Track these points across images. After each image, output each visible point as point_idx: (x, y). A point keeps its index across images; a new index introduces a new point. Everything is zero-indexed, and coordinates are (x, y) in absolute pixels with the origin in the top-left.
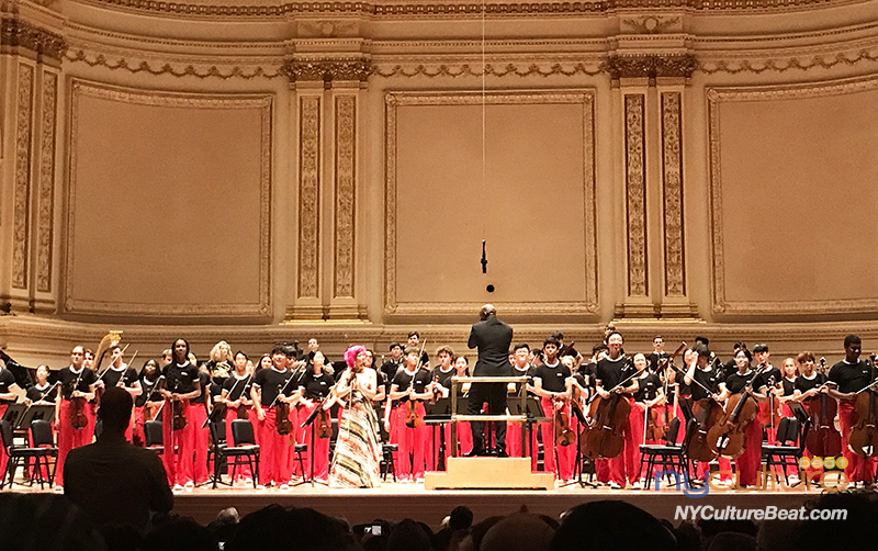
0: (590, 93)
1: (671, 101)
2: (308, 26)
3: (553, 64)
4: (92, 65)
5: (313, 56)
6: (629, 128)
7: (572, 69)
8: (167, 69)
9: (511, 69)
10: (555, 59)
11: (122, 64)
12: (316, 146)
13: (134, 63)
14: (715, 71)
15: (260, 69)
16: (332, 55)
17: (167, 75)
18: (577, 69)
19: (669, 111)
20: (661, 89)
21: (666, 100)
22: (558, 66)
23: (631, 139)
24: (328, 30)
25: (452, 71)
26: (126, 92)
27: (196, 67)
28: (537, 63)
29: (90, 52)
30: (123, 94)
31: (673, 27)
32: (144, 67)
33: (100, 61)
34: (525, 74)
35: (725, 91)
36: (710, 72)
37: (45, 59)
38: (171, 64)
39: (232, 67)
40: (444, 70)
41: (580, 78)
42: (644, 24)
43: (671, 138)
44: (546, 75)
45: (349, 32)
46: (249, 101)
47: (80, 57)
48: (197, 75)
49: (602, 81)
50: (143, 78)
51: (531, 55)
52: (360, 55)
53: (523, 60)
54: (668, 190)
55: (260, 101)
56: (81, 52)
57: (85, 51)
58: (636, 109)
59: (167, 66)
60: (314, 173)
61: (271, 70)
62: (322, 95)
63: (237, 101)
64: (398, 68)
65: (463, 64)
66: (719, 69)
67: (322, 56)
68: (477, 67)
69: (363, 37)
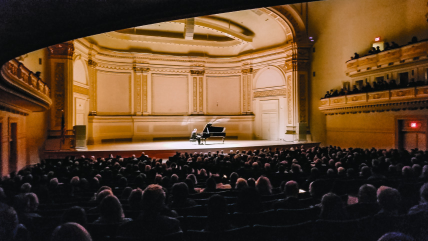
0: (187, 76)
2: (137, 61)
5: (139, 67)
6: (194, 83)
10: (181, 70)
12: (140, 83)
13: (106, 66)
14: (207, 74)
16: (143, 67)
18: (185, 72)
21: (200, 78)
24: (142, 62)
25: (164, 71)
27: (116, 68)
30: (105, 73)
31: (201, 66)
32: (107, 67)
35: (209, 77)
38: (112, 67)
39: (123, 68)
42: (196, 65)
43: (201, 85)
44: (180, 73)
45: (145, 63)
47: (98, 66)
49: (189, 74)
52: (148, 67)
53: (176, 70)
54: (200, 94)
58: (195, 80)
61: (130, 69)
62: (141, 74)
63: (124, 74)
64: (154, 70)
68: (168, 70)
69: (148, 64)
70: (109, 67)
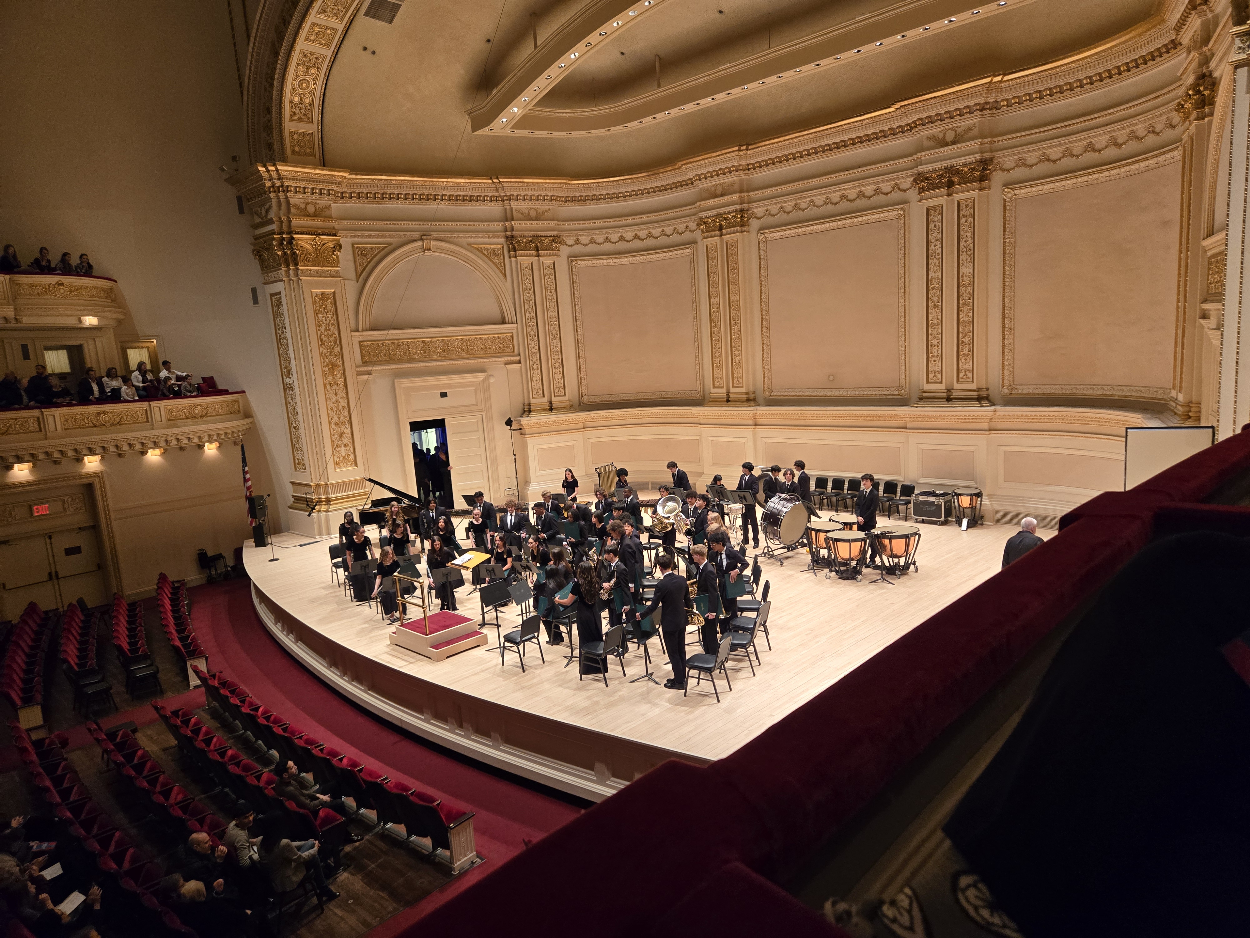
0: (902, 209)
1: (967, 206)
2: (708, 190)
3: (875, 187)
4: (586, 245)
5: (711, 213)
7: (889, 189)
8: (636, 237)
9: (843, 197)
10: (875, 183)
11: (607, 240)
12: (717, 280)
13: (614, 237)
15: (687, 226)
16: (722, 210)
17: (637, 241)
18: (894, 188)
19: (964, 216)
20: (957, 197)
21: (963, 206)
22: (878, 188)
23: (932, 247)
24: (719, 191)
26: (610, 258)
27: (653, 231)
28: (863, 189)
29: (583, 237)
30: (609, 261)
31: (971, 133)
32: (621, 238)
33: (592, 241)
34: (854, 200)
35: (1019, 188)
36: (1008, 170)
37: (541, 252)
38: (638, 233)
40: (796, 207)
41: (897, 195)
42: (944, 136)
43: (966, 241)
44: (869, 197)
45: (732, 189)
46: (682, 251)
47: (577, 242)
48: (653, 237)
50: (622, 246)
51: (857, 183)
52: (738, 207)
53: (851, 188)
54: (962, 289)
55: (687, 250)
56: (577, 239)
57: (579, 238)
59: (636, 235)
60: (717, 299)
61: (693, 226)
62: (718, 241)
63: (676, 252)
64: (767, 210)
65: (808, 200)
66: (1017, 166)
67: (715, 212)
68: (819, 200)
69: (741, 191)
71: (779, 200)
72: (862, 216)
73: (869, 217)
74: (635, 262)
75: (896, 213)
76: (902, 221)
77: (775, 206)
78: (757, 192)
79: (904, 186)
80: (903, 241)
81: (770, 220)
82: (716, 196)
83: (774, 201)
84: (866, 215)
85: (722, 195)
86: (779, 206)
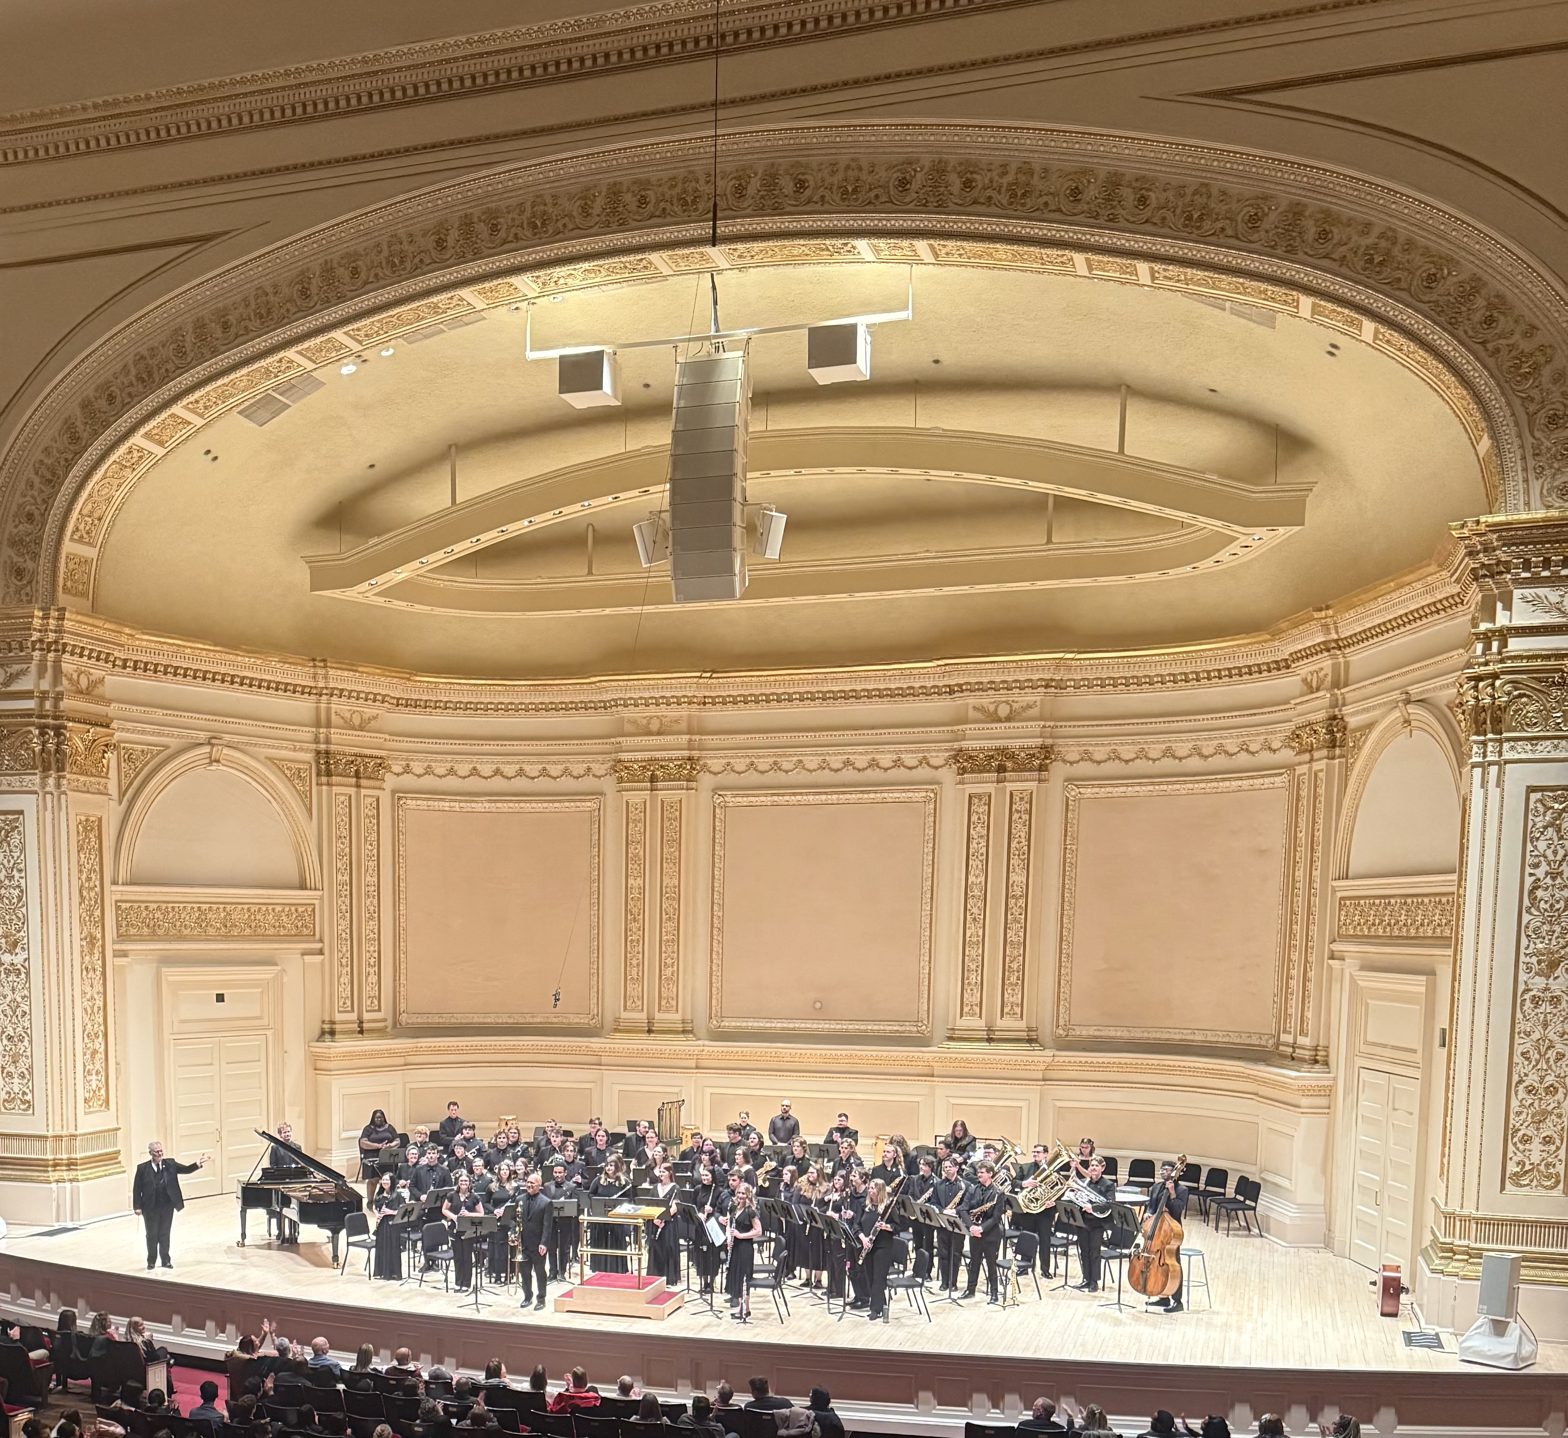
0: (933, 790)
1: (1022, 799)
2: (634, 722)
3: (895, 757)
4: (419, 776)
5: (639, 756)
6: (972, 832)
7: (914, 763)
8: (497, 772)
9: (848, 763)
10: (895, 752)
11: (452, 772)
12: (642, 853)
13: (464, 769)
14: (1078, 762)
15: (589, 769)
16: (658, 755)
17: (498, 779)
18: (921, 763)
19: (1018, 811)
20: (1010, 786)
21: (1016, 799)
22: (899, 759)
23: (974, 845)
24: (655, 726)
25: (786, 766)
26: (455, 801)
27: (527, 768)
28: (877, 757)
29: (417, 763)
30: (452, 804)
31: (1028, 713)
32: (474, 772)
33: (429, 771)
34: (864, 769)
35: (1086, 787)
36: (1072, 763)
37: (363, 782)
38: (501, 766)
39: (561, 767)
40: (776, 766)
41: (924, 773)
42: (996, 710)
43: (1019, 843)
44: (886, 770)
45: (676, 727)
46: (579, 803)
47: (407, 770)
48: (527, 777)
49: (948, 775)
50: (474, 784)
51: (870, 748)
52: (686, 753)
53: (861, 754)
54: (1012, 902)
55: (589, 804)
56: (407, 766)
57: (411, 763)
58: (981, 810)
59: (498, 769)
60: (640, 881)
61: (599, 769)
62: (648, 798)
63: (567, 804)
64: (728, 764)
65: (795, 759)
66: (1082, 759)
67: (647, 755)
68: (812, 762)
69: (690, 732)
70: (486, 769)
71: (750, 752)
72: (876, 792)
73: (886, 795)
74: (494, 810)
75: (924, 794)
76: (932, 806)
77: (742, 760)
78: (715, 737)
79: (935, 762)
80: (932, 832)
81: (731, 779)
82: (650, 733)
83: (741, 753)
84: (882, 792)
85: (659, 733)
86: (748, 760)
